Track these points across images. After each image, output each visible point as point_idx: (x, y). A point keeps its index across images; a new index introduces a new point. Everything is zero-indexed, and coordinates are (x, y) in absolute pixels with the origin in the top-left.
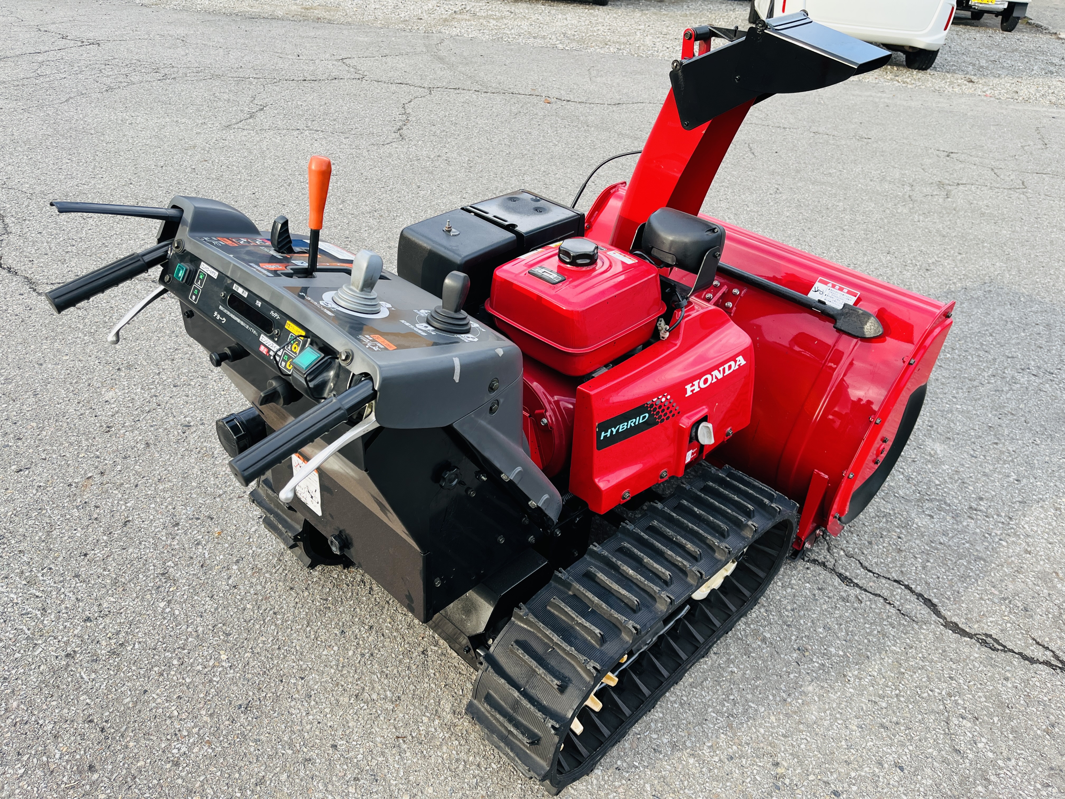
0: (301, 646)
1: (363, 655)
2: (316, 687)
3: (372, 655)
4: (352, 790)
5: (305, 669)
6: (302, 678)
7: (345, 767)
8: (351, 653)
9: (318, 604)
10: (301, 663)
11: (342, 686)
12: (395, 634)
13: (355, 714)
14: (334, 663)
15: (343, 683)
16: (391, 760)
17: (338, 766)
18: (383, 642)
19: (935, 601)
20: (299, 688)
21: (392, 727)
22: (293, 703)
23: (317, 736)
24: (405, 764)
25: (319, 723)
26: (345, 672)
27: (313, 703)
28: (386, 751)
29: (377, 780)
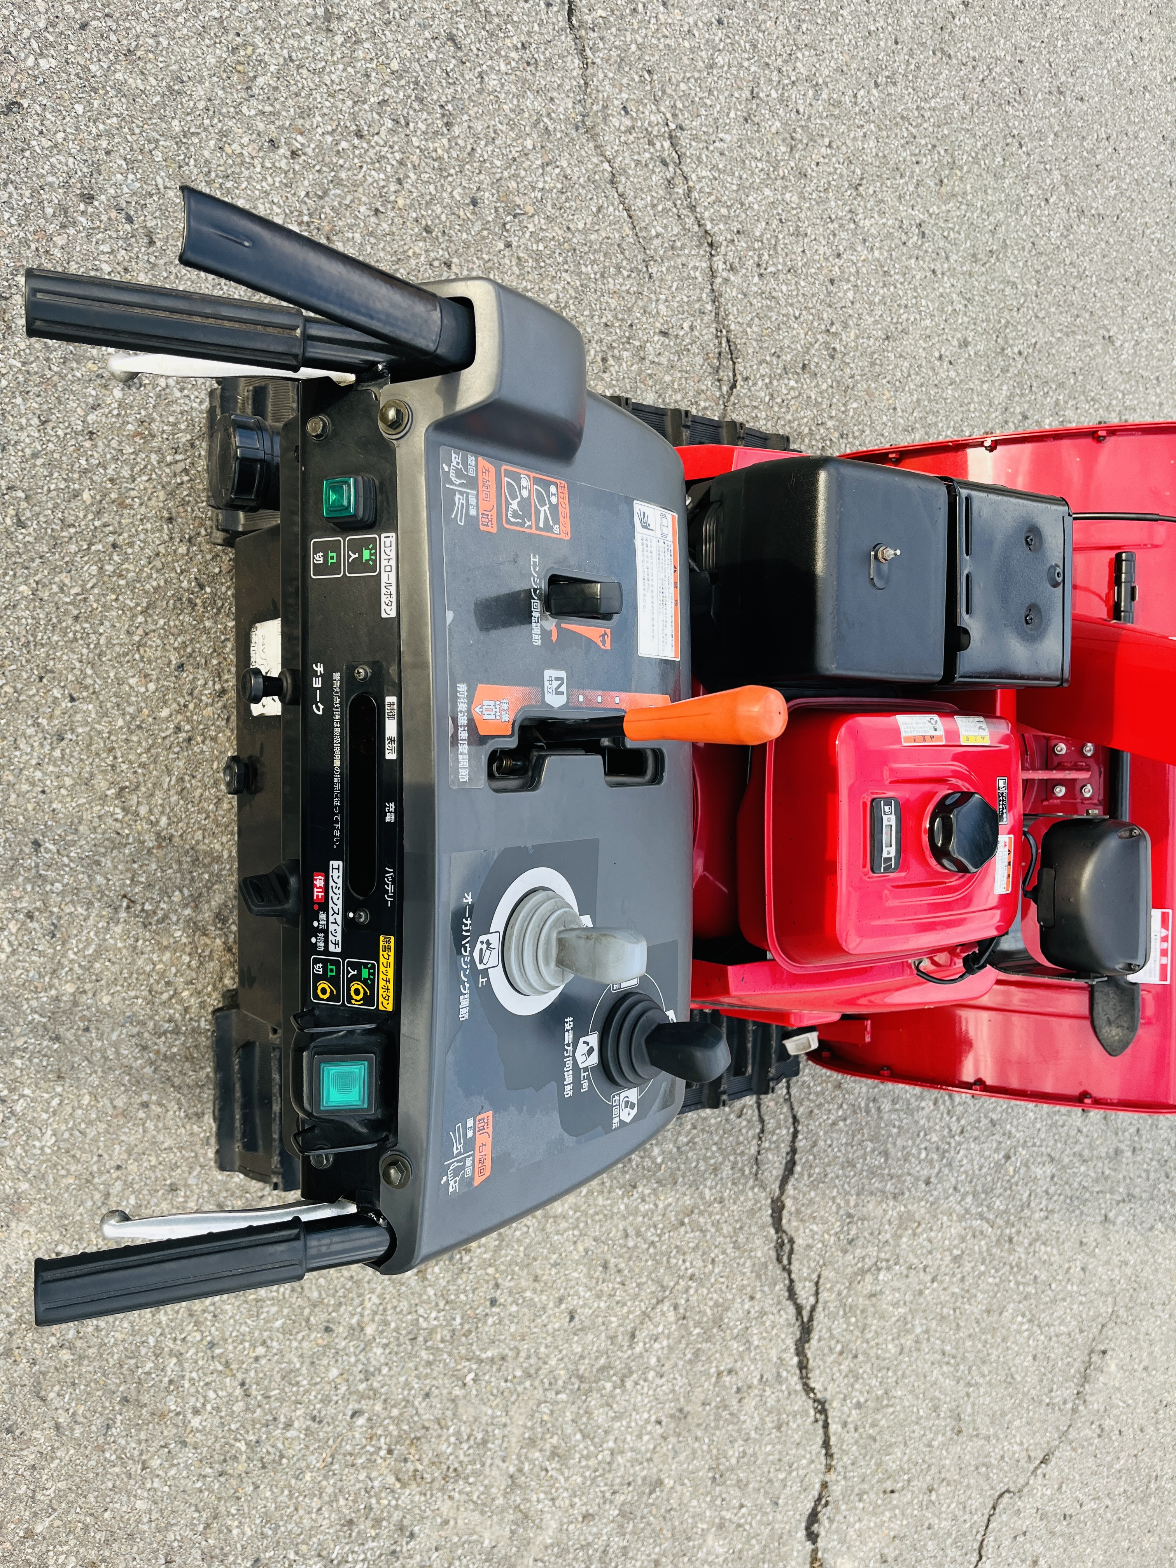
0: (109, 640)
1: (178, 729)
2: (80, 730)
3: (190, 739)
4: (13, 927)
5: (86, 688)
7: (29, 888)
8: (165, 713)
9: (185, 584)
10: (89, 672)
11: (115, 758)
13: (100, 817)
14: (131, 710)
15: (119, 754)
16: (91, 921)
17: (21, 879)
18: (219, 730)
19: (798, 1168)
20: (57, 712)
21: (129, 875)
22: (30, 731)
23: (26, 810)
24: (105, 940)
25: (43, 792)
26: (135, 738)
27: (57, 753)
28: (97, 904)
29: (54, 936)
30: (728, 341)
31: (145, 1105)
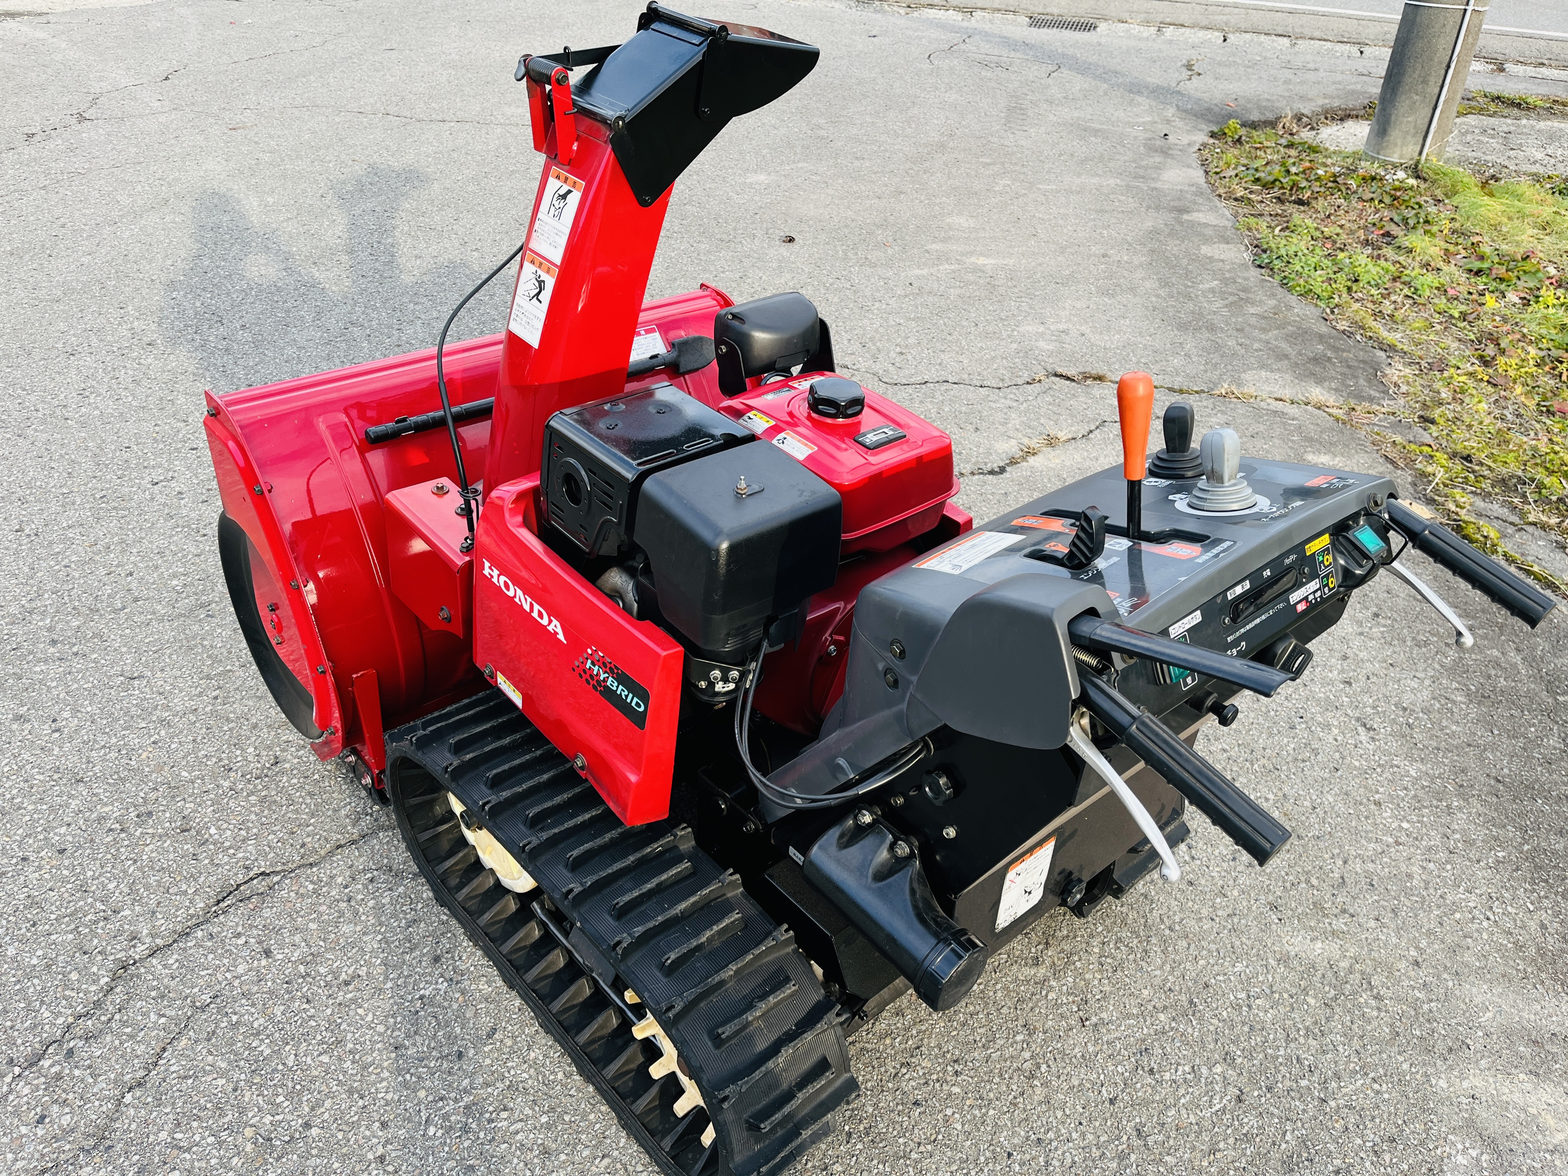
1: (957, 1073)
2: (1022, 1133)
3: (955, 1061)
4: (1167, 1076)
5: (993, 1151)
6: (1010, 1155)
7: (1139, 1085)
8: (956, 1090)
9: (860, 1146)
10: (982, 1159)
11: (1015, 1098)
12: (914, 1032)
13: (1059, 1077)
14: (977, 1112)
15: (1011, 1097)
16: (1117, 1034)
17: (1139, 1094)
18: (930, 1049)
20: (1028, 1156)
21: (1070, 1033)
22: (1055, 1163)
23: (1101, 1125)
24: (1118, 1018)
25: (1080, 1124)
26: (991, 1095)
27: (1051, 1135)
28: (1105, 1039)
29: (1146, 1049)
30: (219, 902)
31: (1171, 929)
